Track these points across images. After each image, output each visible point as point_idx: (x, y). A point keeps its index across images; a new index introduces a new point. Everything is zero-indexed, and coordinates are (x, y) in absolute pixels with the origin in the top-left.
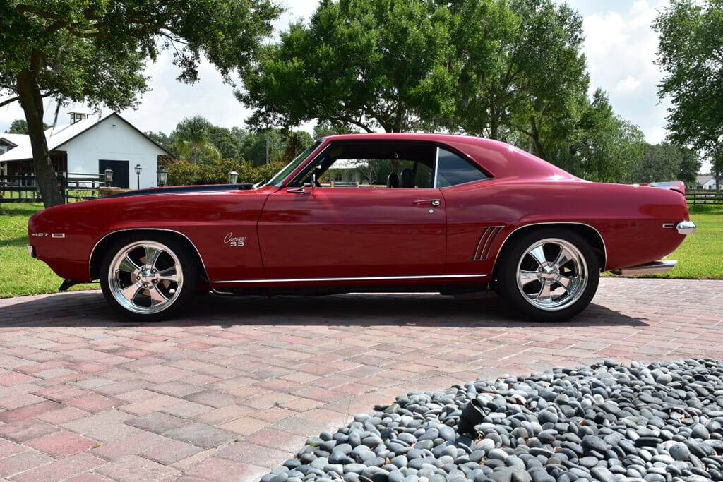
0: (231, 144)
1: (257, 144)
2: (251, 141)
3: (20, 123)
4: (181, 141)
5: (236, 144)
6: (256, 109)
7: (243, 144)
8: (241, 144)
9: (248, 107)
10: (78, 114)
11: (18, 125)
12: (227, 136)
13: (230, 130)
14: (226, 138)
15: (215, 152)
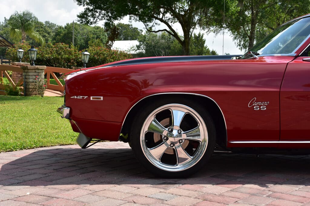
0: (45, 34)
1: (65, 35)
2: (61, 32)
4: (13, 29)
5: (49, 33)
6: (86, 7)
7: (54, 33)
8: (52, 34)
9: (80, 5)
12: (42, 28)
13: (44, 23)
14: (41, 29)
15: (40, 39)
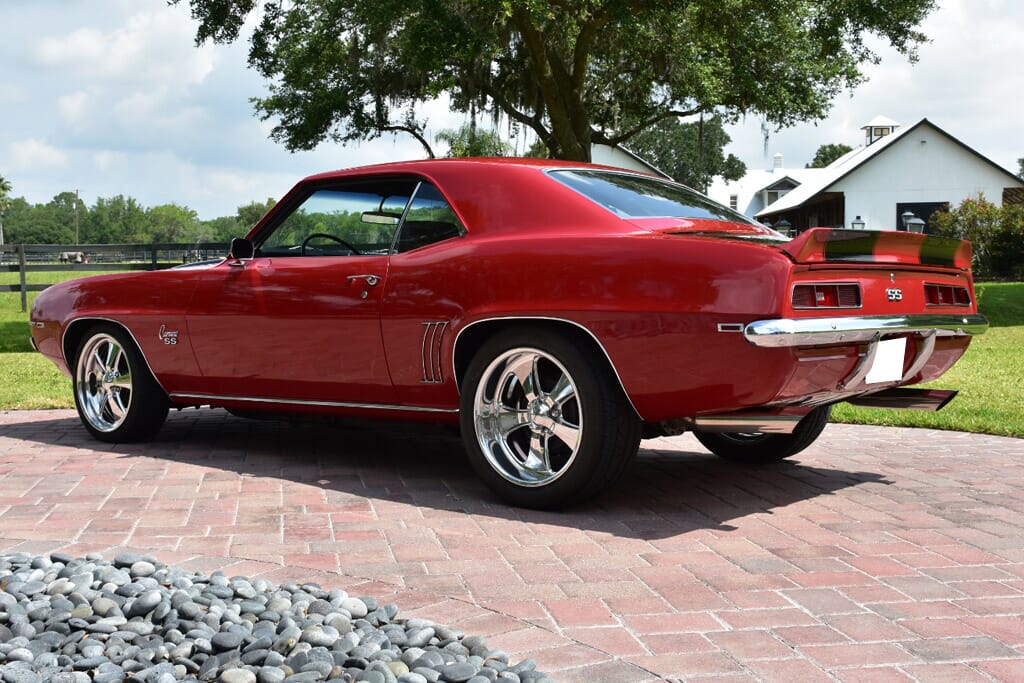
3: (828, 149)
10: (877, 128)
11: (825, 154)
